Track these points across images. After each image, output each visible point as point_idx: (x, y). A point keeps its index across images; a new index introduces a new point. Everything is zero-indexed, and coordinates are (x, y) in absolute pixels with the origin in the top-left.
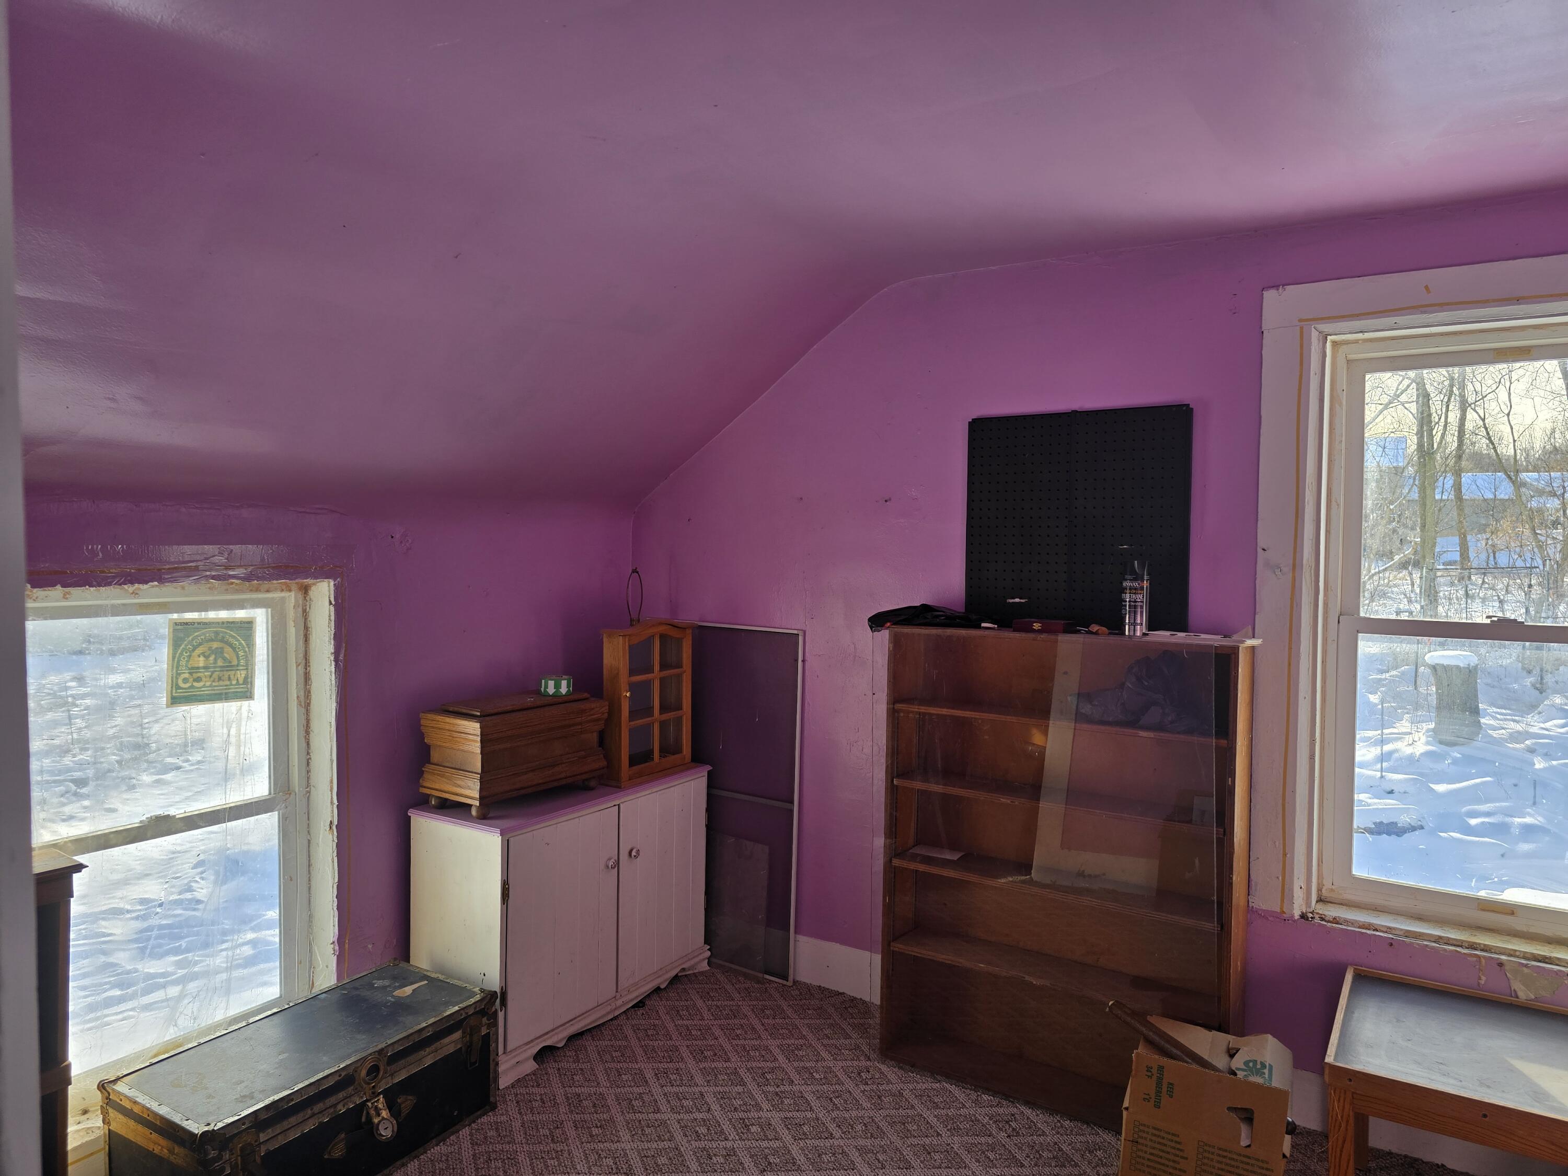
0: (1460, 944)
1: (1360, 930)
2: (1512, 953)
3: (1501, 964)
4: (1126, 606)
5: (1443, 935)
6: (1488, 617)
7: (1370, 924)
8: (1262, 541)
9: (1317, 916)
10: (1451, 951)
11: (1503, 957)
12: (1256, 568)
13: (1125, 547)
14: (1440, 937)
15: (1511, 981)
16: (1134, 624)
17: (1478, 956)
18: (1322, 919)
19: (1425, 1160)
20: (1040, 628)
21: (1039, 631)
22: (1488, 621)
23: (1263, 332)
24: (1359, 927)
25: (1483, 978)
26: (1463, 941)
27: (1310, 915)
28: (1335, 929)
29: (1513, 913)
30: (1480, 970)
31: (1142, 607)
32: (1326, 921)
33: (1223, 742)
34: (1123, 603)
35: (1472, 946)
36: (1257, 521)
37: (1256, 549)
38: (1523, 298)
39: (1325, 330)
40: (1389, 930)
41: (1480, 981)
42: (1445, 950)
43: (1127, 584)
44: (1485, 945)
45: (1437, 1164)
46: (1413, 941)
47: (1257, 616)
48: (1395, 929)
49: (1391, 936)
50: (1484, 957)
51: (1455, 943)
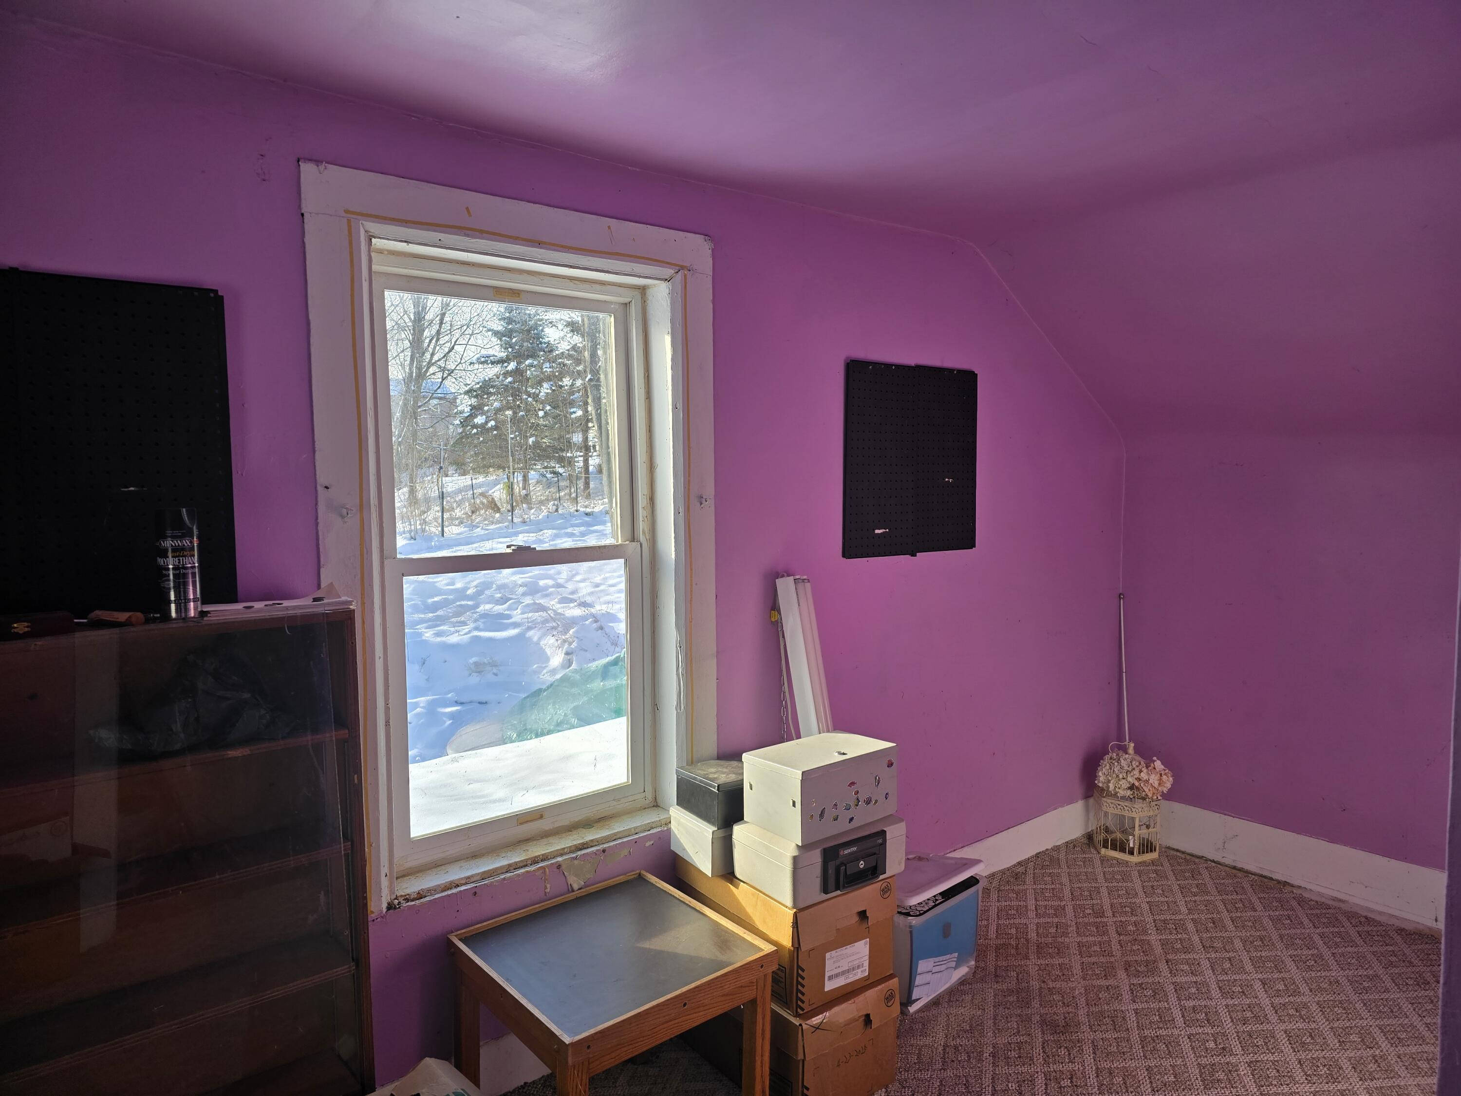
0: (525, 863)
1: (444, 894)
2: (562, 852)
3: (559, 866)
4: (169, 575)
5: (511, 862)
6: (508, 547)
7: (451, 883)
8: (322, 478)
9: (401, 900)
10: (523, 874)
11: (559, 859)
12: (317, 510)
13: (132, 489)
14: (510, 865)
15: (568, 878)
16: (182, 602)
17: (543, 868)
18: (407, 900)
19: (511, 1090)
20: (26, 629)
21: (25, 636)
22: (509, 551)
23: (302, 215)
24: (443, 891)
25: (548, 886)
26: (526, 860)
27: (396, 902)
28: (423, 904)
29: (541, 817)
30: (545, 880)
31: (194, 574)
32: (413, 900)
33: (344, 733)
34: (164, 572)
35: (535, 861)
36: (314, 451)
37: (316, 487)
38: (545, 243)
39: (372, 231)
40: (468, 880)
41: (546, 891)
42: (518, 875)
43: (168, 543)
44: (543, 855)
45: (521, 1086)
46: (491, 880)
47: (322, 570)
48: (472, 876)
49: (473, 885)
50: (547, 866)
51: (522, 864)
